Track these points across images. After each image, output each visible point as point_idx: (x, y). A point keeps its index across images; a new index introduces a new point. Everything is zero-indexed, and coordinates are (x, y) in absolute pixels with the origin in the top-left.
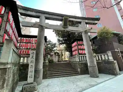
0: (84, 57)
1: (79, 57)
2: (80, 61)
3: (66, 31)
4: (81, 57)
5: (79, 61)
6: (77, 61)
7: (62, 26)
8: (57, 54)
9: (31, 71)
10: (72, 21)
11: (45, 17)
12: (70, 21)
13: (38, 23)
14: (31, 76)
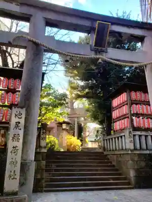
0: (146, 136)
1: (134, 135)
2: (135, 149)
3: (100, 61)
4: (140, 136)
5: (132, 148)
6: (127, 147)
7: (91, 46)
8: (64, 126)
9: (14, 160)
10: (120, 34)
11: (45, 18)
12: (113, 33)
13: (27, 34)
14: (12, 173)
